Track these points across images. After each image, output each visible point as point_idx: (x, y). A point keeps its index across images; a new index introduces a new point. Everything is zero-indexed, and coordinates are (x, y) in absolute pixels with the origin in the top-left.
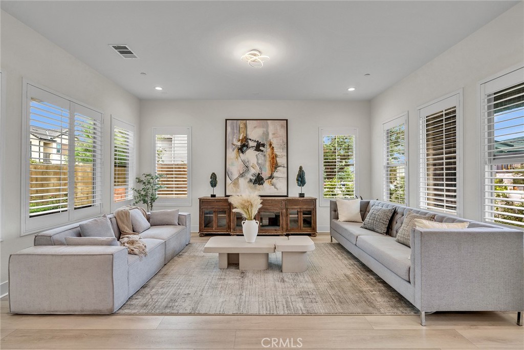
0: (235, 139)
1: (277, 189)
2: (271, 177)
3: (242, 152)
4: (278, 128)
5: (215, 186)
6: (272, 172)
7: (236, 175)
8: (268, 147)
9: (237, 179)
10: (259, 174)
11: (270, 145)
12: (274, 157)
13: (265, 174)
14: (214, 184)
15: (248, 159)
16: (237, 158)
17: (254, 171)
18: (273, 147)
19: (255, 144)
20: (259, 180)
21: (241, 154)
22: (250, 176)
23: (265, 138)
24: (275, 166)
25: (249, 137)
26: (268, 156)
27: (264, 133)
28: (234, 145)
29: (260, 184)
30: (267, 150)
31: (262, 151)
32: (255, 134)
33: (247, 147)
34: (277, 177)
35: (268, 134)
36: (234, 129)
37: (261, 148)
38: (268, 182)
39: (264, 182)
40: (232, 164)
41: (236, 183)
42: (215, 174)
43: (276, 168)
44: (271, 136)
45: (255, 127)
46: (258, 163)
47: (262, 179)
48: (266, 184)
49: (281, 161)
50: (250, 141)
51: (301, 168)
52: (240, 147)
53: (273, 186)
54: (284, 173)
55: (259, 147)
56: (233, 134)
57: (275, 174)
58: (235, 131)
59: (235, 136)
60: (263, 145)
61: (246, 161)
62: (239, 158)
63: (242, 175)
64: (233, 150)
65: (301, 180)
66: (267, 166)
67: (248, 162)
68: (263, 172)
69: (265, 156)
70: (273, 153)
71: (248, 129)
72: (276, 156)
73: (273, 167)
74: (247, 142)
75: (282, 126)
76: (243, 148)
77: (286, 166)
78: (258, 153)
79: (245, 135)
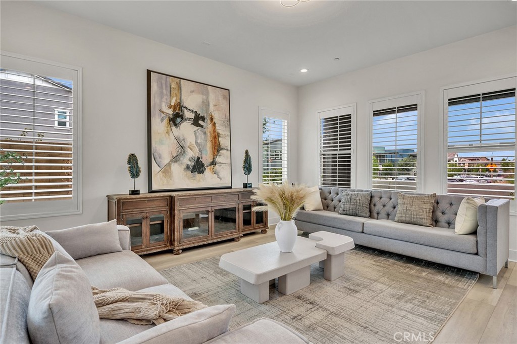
0: (164, 104)
1: (220, 178)
2: (213, 163)
3: (176, 125)
4: (220, 99)
5: (137, 176)
6: (215, 155)
7: (166, 159)
8: (209, 122)
9: (169, 165)
10: (198, 158)
11: (212, 119)
12: (216, 137)
13: (206, 159)
15: (183, 136)
16: (168, 133)
17: (191, 154)
18: (215, 123)
19: (192, 116)
20: (198, 167)
21: (174, 128)
22: (186, 160)
23: (204, 109)
24: (217, 149)
25: (185, 104)
26: (209, 135)
27: (203, 102)
28: (163, 112)
29: (199, 172)
30: (208, 126)
31: (202, 126)
32: (192, 101)
33: (182, 119)
34: (220, 163)
35: (209, 105)
36: (162, 88)
37: (201, 122)
38: (210, 169)
39: (205, 169)
40: (161, 142)
41: (167, 171)
42: (135, 157)
43: (218, 151)
44: (212, 108)
45: (192, 92)
46: (196, 142)
47: (203, 165)
48: (208, 172)
49: (224, 142)
50: (185, 111)
51: (247, 153)
52: (171, 116)
53: (216, 175)
54: (227, 158)
55: (197, 120)
56: (161, 95)
57: (218, 159)
58: (164, 91)
59: (164, 99)
60: (203, 119)
61: (181, 138)
62: (171, 133)
63: (175, 159)
64: (162, 120)
65: (248, 167)
66: (209, 146)
67: (183, 140)
68: (204, 156)
69: (205, 133)
70: (214, 131)
71: (183, 92)
72: (219, 135)
73: (215, 148)
74: (182, 111)
75: (224, 97)
76: (176, 118)
77: (229, 149)
78: (196, 128)
79: (179, 101)
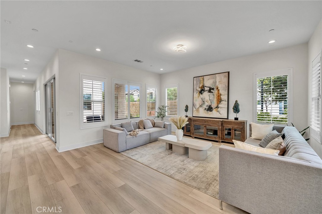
0: (198, 87)
1: (221, 114)
2: (217, 107)
3: (201, 94)
4: (222, 78)
5: (187, 111)
6: (218, 104)
7: (198, 106)
8: (216, 90)
9: (199, 108)
10: (210, 105)
11: (217, 88)
12: (219, 96)
13: (214, 105)
14: (186, 110)
15: (204, 97)
16: (198, 97)
17: (207, 104)
18: (219, 90)
19: (208, 89)
20: (210, 109)
21: (201, 95)
22: (205, 106)
23: (214, 85)
24: (220, 100)
25: (205, 85)
26: (216, 95)
27: (213, 82)
28: (197, 90)
29: (210, 111)
30: (215, 92)
31: (212, 92)
32: (208, 83)
33: (204, 91)
34: (221, 107)
35: (216, 82)
36: (197, 82)
37: (212, 91)
38: (216, 110)
39: (213, 110)
40: (196, 100)
41: (198, 110)
42: (187, 106)
43: (220, 102)
44: (217, 83)
45: (208, 79)
46: (209, 99)
47: (212, 108)
48: (214, 111)
49: (224, 97)
50: (205, 87)
51: (236, 101)
52: (200, 91)
53: (218, 113)
54: (225, 105)
55: (210, 90)
56: (197, 84)
57: (220, 105)
58: (198, 83)
59: (198, 86)
60: (213, 89)
61: (203, 98)
62: (200, 97)
63: (201, 106)
64: (197, 93)
65: (236, 109)
66: (215, 101)
67: (204, 99)
68: (213, 104)
69: (214, 95)
70: (218, 93)
71: (205, 81)
72: (221, 95)
73: (218, 101)
74: (204, 88)
75: (225, 76)
76: (202, 91)
77: (227, 100)
78: (209, 93)
79: (203, 85)
